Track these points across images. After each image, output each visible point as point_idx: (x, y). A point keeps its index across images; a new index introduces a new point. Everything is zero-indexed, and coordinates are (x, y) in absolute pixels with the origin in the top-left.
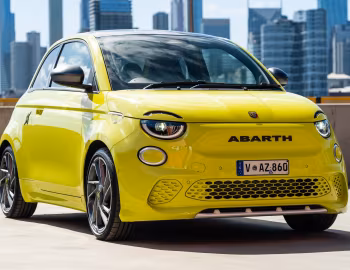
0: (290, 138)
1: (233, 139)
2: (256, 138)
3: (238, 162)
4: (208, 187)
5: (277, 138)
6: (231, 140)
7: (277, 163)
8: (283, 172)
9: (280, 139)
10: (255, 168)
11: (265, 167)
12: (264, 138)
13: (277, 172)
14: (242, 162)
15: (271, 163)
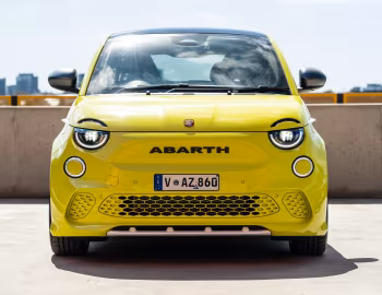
0: (227, 150)
1: (155, 150)
2: (183, 150)
3: (156, 176)
4: (122, 202)
5: (209, 150)
6: (152, 152)
7: (204, 178)
8: (211, 188)
9: (214, 151)
10: (176, 182)
11: (188, 181)
12: (193, 150)
13: (204, 188)
14: (161, 176)
15: (196, 177)
